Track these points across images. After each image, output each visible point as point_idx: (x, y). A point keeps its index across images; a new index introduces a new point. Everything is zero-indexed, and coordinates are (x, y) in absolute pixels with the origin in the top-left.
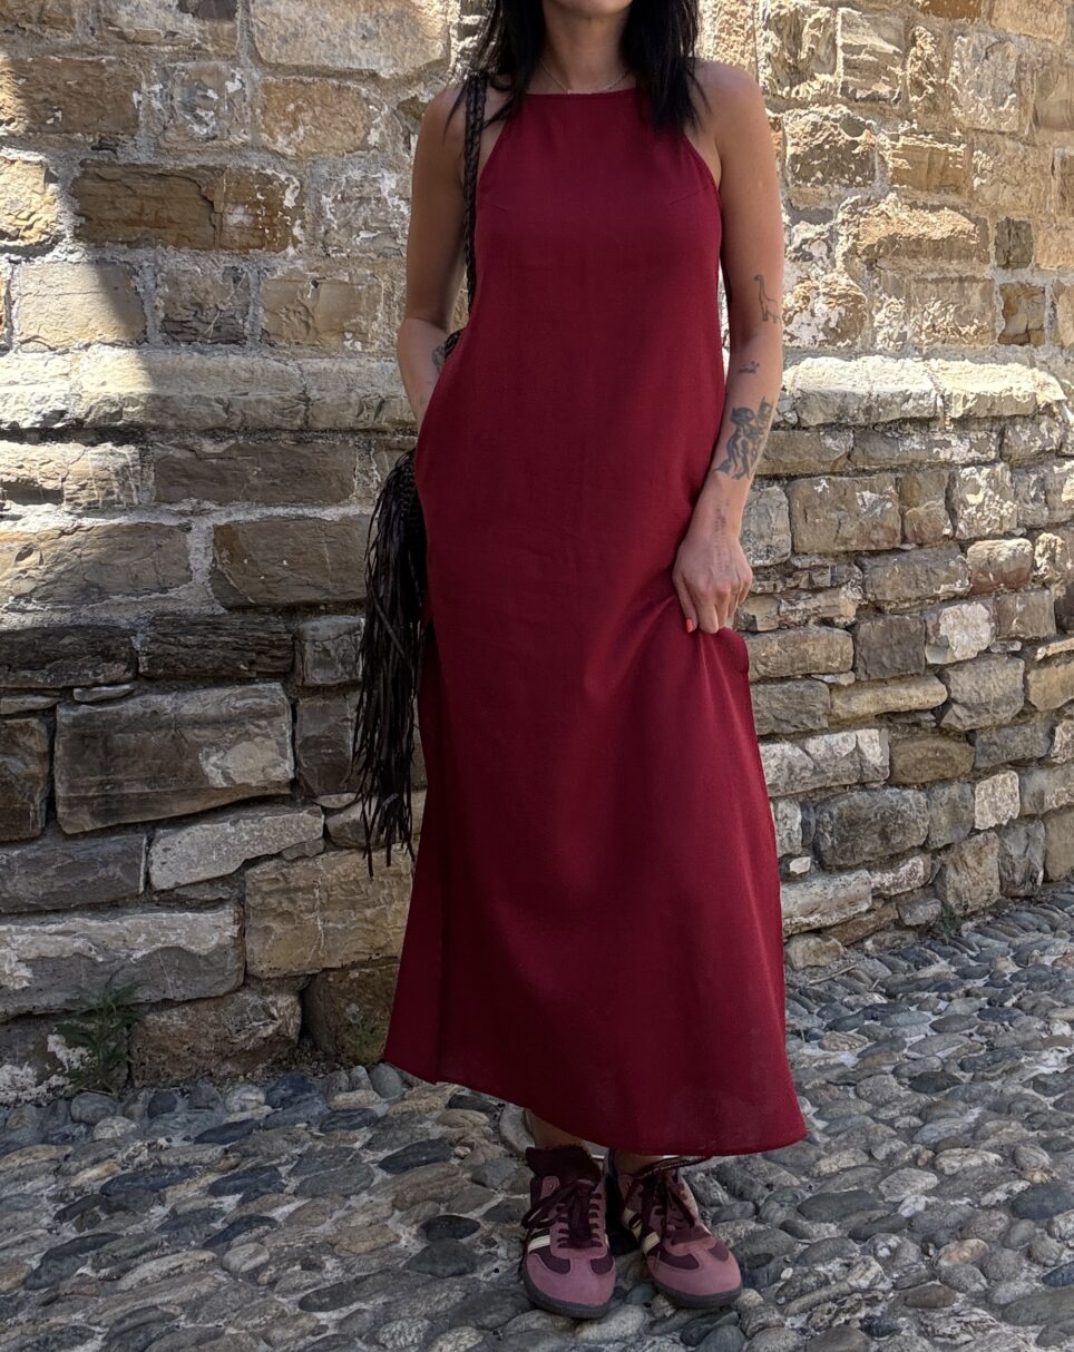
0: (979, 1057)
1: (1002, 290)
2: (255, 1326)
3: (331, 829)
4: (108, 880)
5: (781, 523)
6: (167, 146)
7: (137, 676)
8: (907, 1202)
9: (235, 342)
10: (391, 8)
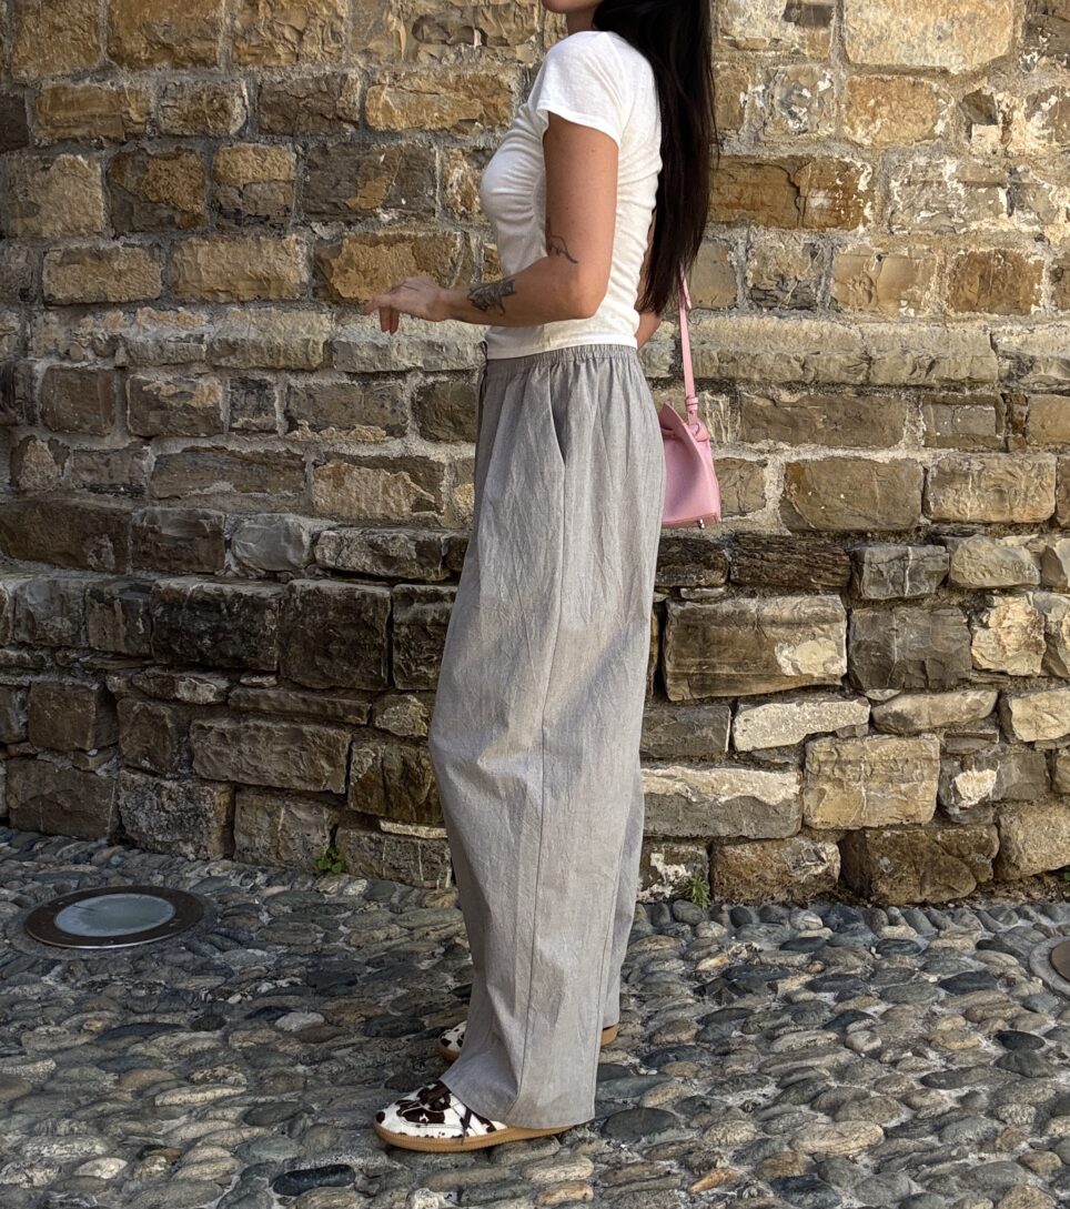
6: (765, 139)
7: (728, 582)
9: (808, 308)
10: (965, 10)
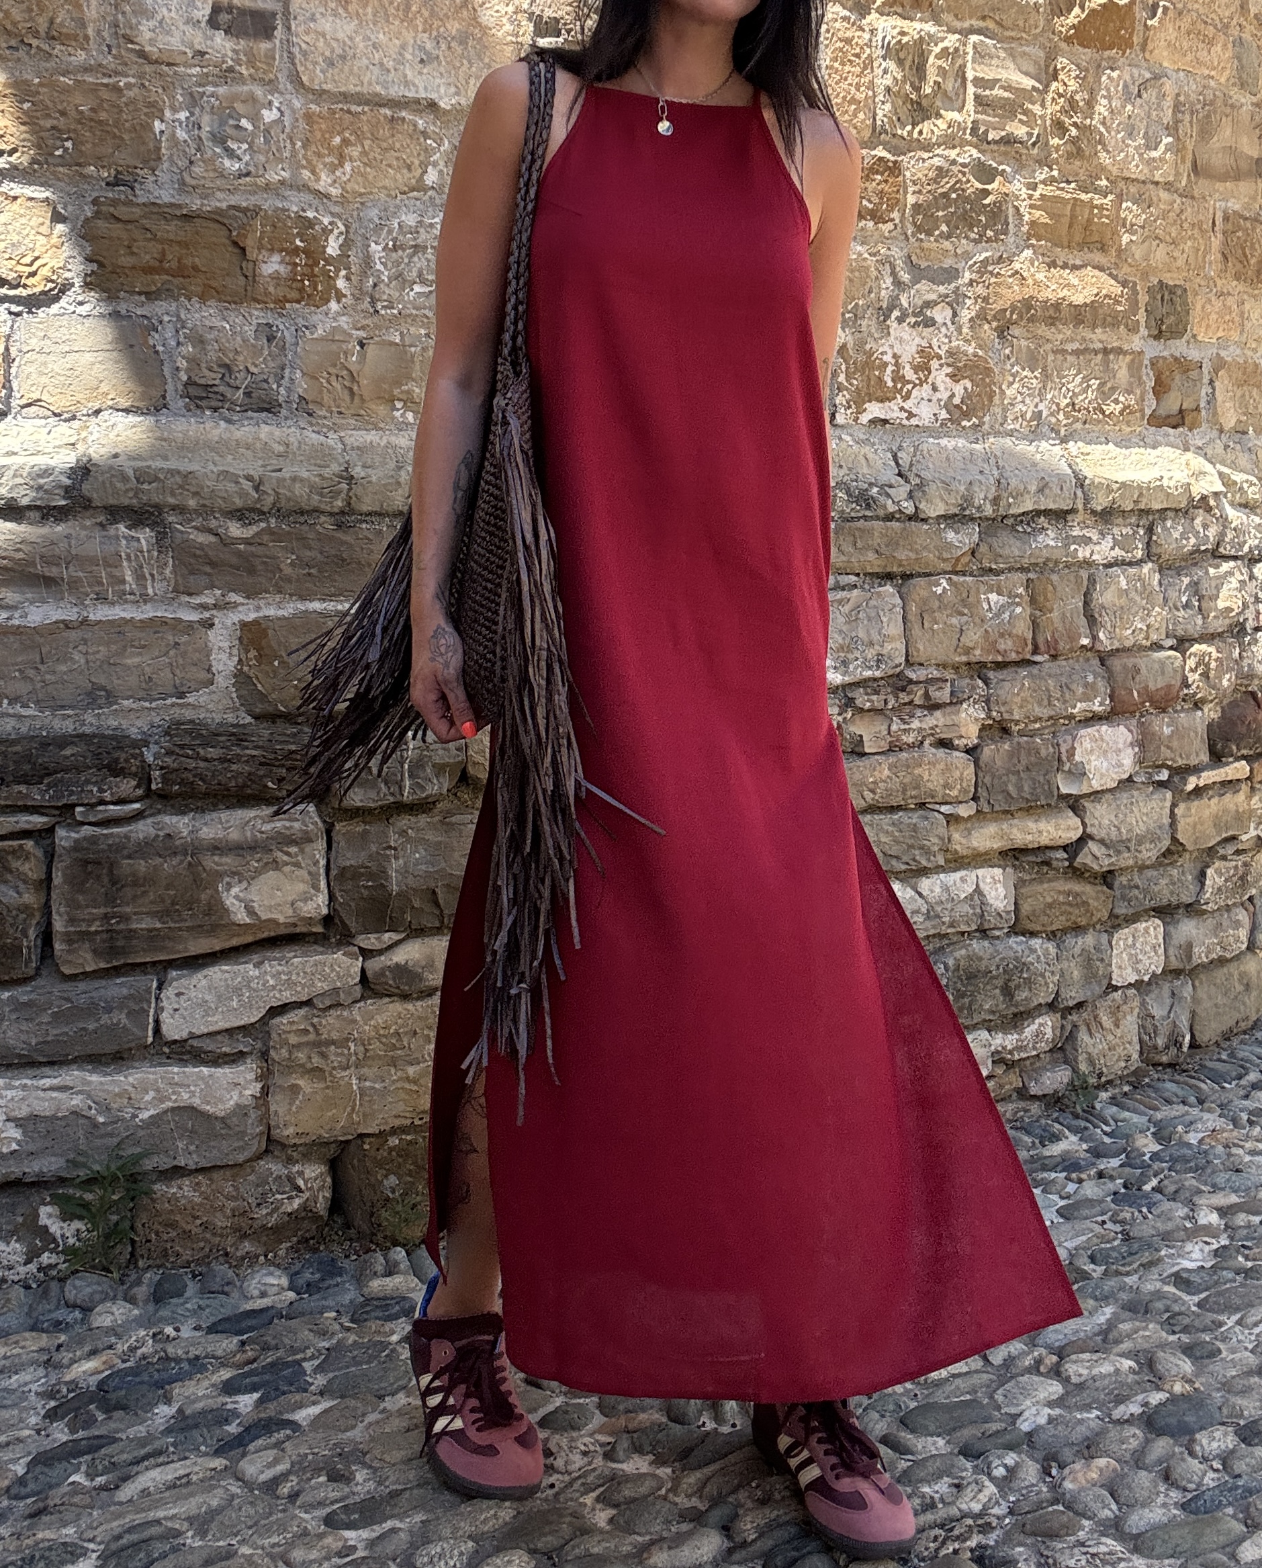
0: (1113, 1249)
1: (1152, 364)
2: (273, 1546)
3: (369, 974)
4: (112, 1028)
5: (894, 628)
6: (194, 182)
7: (148, 794)
8: (1026, 1414)
9: (268, 410)
10: (453, 28)
